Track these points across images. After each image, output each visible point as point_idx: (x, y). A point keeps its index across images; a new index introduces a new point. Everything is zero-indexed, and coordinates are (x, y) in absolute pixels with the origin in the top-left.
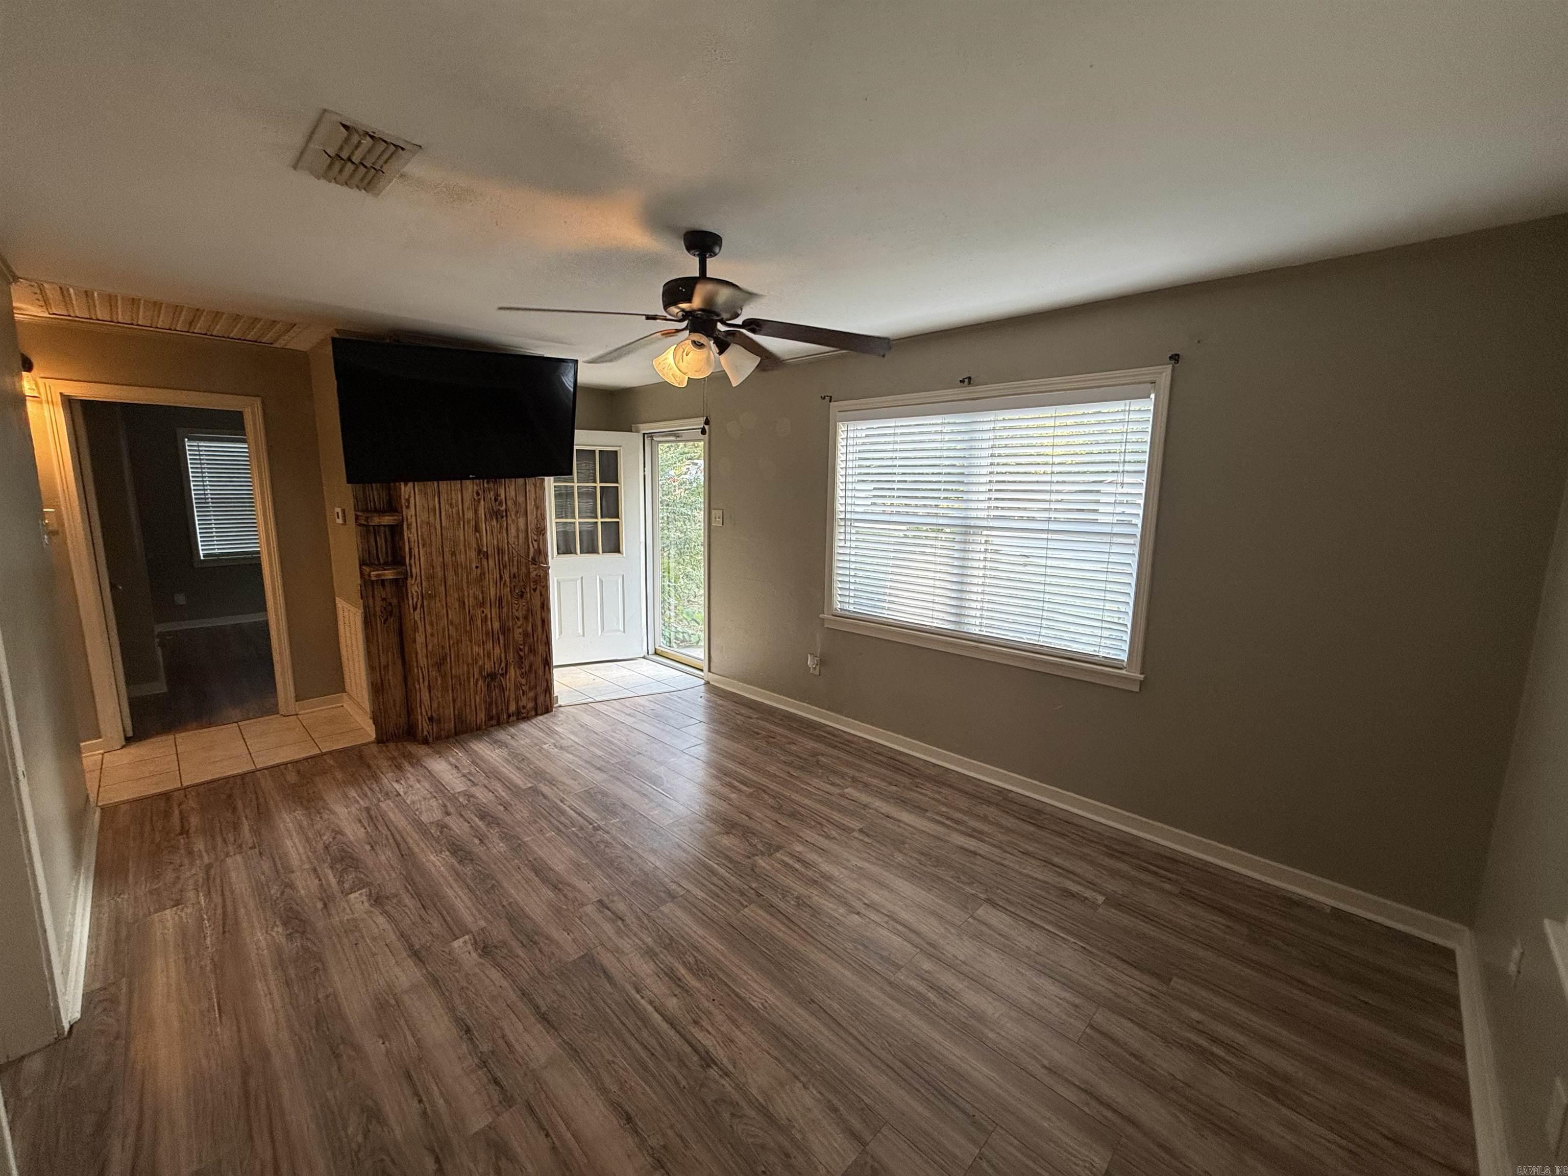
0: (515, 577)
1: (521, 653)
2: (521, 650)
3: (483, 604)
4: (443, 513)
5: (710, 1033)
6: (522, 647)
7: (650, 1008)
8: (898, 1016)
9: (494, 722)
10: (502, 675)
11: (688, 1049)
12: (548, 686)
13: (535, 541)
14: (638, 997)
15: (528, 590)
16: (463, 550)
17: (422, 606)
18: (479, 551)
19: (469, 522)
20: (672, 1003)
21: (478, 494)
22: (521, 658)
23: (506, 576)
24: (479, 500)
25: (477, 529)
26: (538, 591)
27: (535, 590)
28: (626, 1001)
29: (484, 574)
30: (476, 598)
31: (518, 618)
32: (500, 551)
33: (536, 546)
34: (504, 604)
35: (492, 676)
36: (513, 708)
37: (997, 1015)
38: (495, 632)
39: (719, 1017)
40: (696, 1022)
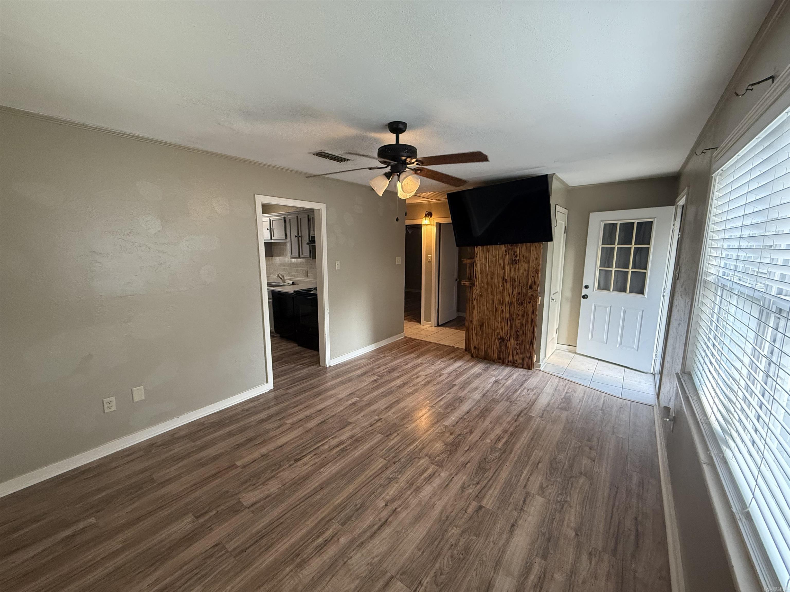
0: (519, 294)
1: (518, 333)
2: (518, 331)
3: (502, 304)
4: (490, 260)
6: (519, 330)
8: (308, 522)
9: (501, 361)
10: (507, 340)
12: (530, 355)
13: (533, 277)
15: (526, 302)
16: (496, 278)
17: (477, 299)
18: (503, 279)
19: (500, 265)
21: (506, 251)
22: (518, 335)
23: (515, 293)
24: (506, 254)
25: (504, 268)
26: (531, 304)
27: (529, 303)
29: (504, 290)
30: (499, 300)
31: (519, 315)
32: (514, 281)
33: (533, 280)
34: (513, 306)
35: (502, 339)
36: (511, 358)
37: (301, 576)
38: (506, 319)
39: (317, 460)
40: (315, 455)
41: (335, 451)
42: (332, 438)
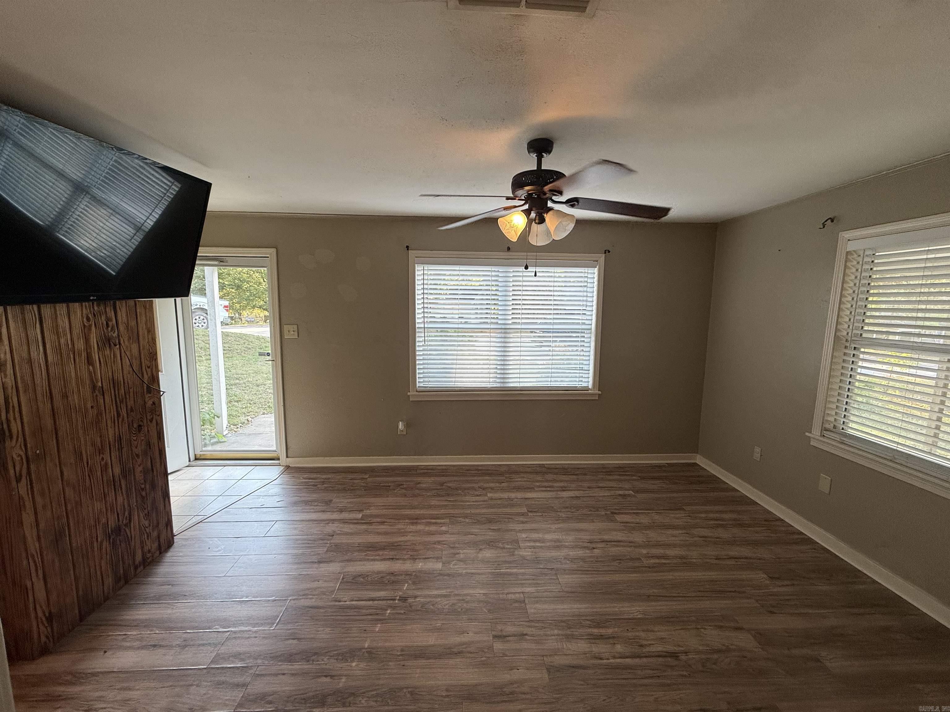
0: (132, 410)
1: (144, 494)
2: (143, 489)
3: (101, 451)
4: (48, 346)
5: (653, 644)
6: (143, 486)
7: (619, 660)
8: (671, 577)
9: (122, 582)
10: (126, 525)
11: (661, 659)
12: (168, 519)
13: (149, 367)
14: (605, 661)
15: (145, 421)
16: (75, 390)
17: (29, 473)
18: (94, 387)
19: (80, 355)
20: (619, 648)
21: (88, 319)
22: (143, 497)
23: (124, 412)
24: (90, 326)
25: (90, 361)
26: (154, 421)
27: (151, 421)
28: (606, 668)
29: (101, 414)
30: (93, 444)
31: (138, 456)
32: (114, 383)
33: (149, 374)
34: (124, 443)
35: (118, 530)
36: (139, 557)
37: (684, 553)
38: (117, 479)
39: (643, 634)
40: (641, 646)
41: (610, 631)
42: (601, 659)
